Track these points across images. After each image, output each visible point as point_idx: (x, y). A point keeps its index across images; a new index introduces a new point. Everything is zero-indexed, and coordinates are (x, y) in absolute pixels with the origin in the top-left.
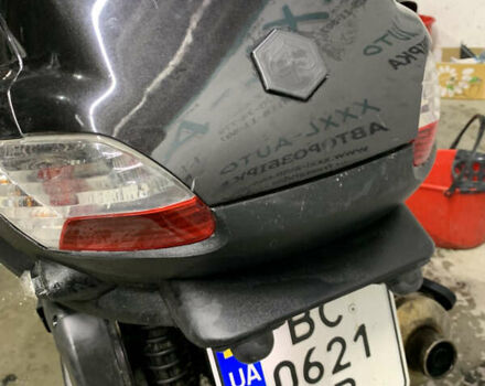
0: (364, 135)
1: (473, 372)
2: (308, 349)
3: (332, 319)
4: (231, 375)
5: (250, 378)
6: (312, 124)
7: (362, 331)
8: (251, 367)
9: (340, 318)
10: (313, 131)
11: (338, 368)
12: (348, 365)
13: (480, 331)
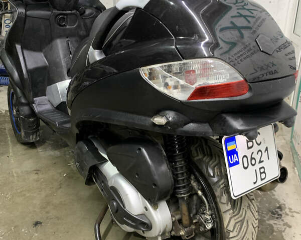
0: (272, 74)
1: (274, 211)
2: (251, 152)
3: (259, 143)
5: (235, 160)
6: (254, 69)
7: (267, 149)
8: (235, 155)
9: (261, 143)
10: (255, 72)
11: (261, 162)
12: (263, 161)
13: (274, 195)
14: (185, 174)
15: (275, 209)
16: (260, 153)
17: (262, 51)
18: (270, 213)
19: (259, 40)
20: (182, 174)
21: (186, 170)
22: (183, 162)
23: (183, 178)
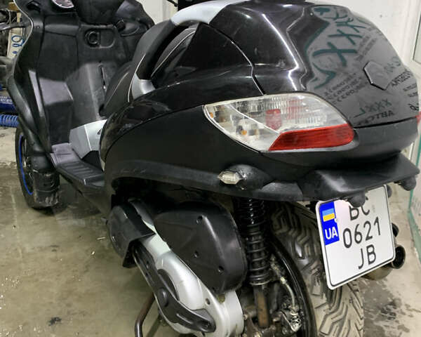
0: (386, 116)
2: (356, 224)
3: (366, 211)
4: (326, 231)
5: (333, 235)
6: (361, 109)
7: (377, 221)
8: (334, 228)
9: (369, 211)
10: (362, 112)
11: (368, 238)
12: (371, 237)
13: (385, 286)
14: (263, 254)
15: (385, 306)
16: (367, 225)
17: (373, 85)
18: (380, 311)
19: (368, 69)
20: (259, 253)
21: (264, 248)
22: (260, 237)
23: (261, 259)
